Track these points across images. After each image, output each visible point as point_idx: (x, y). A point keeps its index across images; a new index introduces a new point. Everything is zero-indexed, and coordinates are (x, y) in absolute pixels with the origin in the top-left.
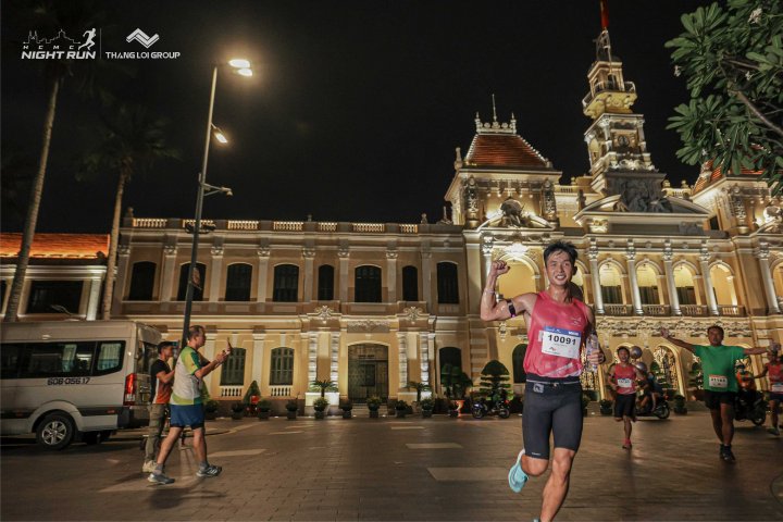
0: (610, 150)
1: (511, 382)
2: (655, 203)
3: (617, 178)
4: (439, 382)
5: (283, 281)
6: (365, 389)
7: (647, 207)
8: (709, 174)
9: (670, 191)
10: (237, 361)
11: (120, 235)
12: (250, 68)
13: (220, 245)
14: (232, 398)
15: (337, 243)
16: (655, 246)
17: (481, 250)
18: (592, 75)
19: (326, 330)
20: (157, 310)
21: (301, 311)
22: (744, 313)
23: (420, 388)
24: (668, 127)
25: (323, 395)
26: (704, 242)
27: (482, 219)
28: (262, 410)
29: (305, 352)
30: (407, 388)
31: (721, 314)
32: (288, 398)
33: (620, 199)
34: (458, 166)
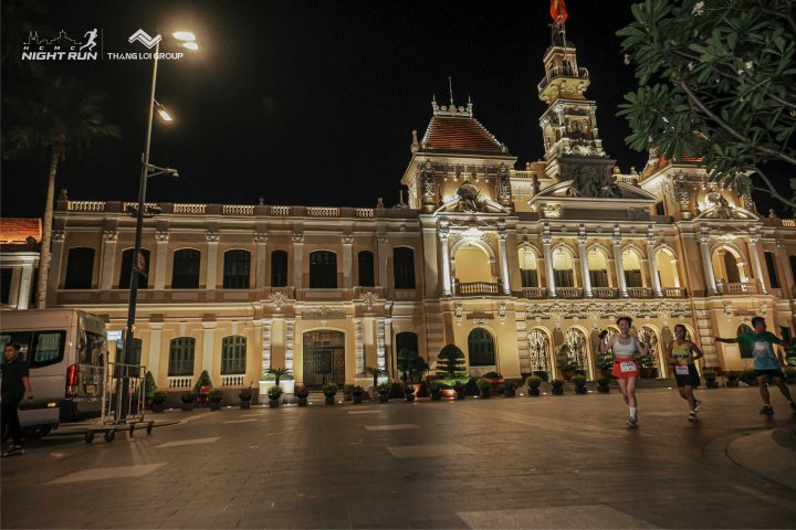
0: (564, 136)
1: (466, 365)
2: (606, 188)
3: (570, 163)
4: (395, 367)
5: (234, 268)
6: (321, 376)
7: (597, 192)
8: (656, 160)
9: (620, 177)
10: (186, 350)
11: (53, 219)
12: (196, 41)
13: (166, 230)
14: (180, 389)
15: (291, 227)
16: (605, 231)
17: (437, 235)
18: (547, 60)
19: (280, 317)
20: (97, 299)
21: (253, 298)
22: (685, 294)
23: (376, 373)
24: (618, 114)
25: (277, 383)
26: (650, 227)
27: (439, 203)
28: (212, 400)
29: (258, 340)
30: (364, 374)
31: (665, 296)
32: (241, 387)
33: (573, 185)
34: (414, 149)
